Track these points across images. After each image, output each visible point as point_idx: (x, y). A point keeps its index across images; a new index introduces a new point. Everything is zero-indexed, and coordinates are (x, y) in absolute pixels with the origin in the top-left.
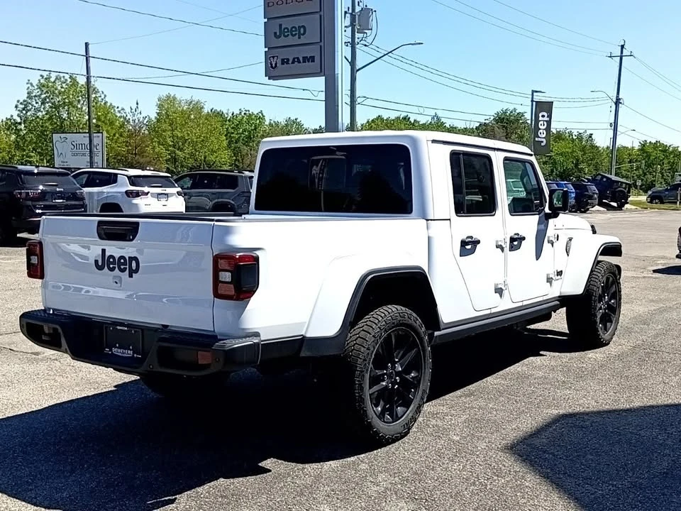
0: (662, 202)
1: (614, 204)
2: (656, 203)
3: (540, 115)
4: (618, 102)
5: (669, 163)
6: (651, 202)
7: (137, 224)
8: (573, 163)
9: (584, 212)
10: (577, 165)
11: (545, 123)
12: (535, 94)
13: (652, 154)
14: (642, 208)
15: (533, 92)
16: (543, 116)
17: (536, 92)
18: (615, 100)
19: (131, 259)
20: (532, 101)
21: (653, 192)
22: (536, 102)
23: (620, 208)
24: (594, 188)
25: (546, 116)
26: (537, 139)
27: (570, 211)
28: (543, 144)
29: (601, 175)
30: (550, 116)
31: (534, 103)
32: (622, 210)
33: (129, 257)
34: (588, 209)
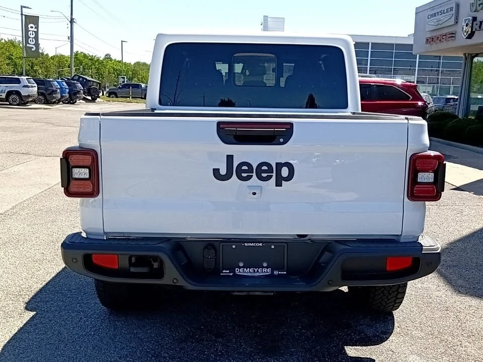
0: (117, 97)
1: (89, 98)
2: (113, 97)
3: (29, 26)
4: (72, 21)
5: (95, 68)
6: (109, 96)
7: (291, 124)
8: (29, 65)
9: (73, 103)
10: (32, 67)
11: (34, 32)
12: (23, 9)
13: (84, 61)
14: (107, 101)
15: (22, 7)
16: (32, 27)
17: (25, 7)
18: (70, 20)
19: (279, 166)
20: (22, 14)
21: (110, 90)
22: (25, 15)
23: (93, 100)
24: (80, 85)
25: (34, 27)
26: (28, 45)
27: (64, 103)
28: (33, 50)
29: (78, 76)
30: (37, 28)
31: (24, 17)
32: (95, 102)
33: (277, 164)
34: (76, 102)
